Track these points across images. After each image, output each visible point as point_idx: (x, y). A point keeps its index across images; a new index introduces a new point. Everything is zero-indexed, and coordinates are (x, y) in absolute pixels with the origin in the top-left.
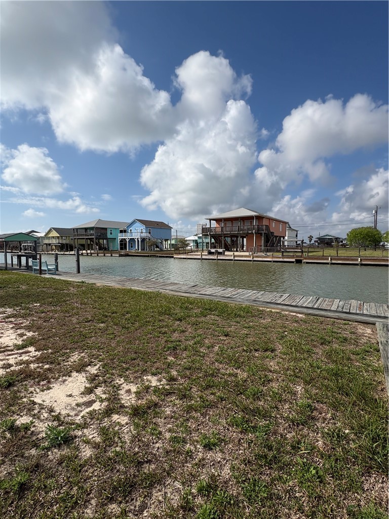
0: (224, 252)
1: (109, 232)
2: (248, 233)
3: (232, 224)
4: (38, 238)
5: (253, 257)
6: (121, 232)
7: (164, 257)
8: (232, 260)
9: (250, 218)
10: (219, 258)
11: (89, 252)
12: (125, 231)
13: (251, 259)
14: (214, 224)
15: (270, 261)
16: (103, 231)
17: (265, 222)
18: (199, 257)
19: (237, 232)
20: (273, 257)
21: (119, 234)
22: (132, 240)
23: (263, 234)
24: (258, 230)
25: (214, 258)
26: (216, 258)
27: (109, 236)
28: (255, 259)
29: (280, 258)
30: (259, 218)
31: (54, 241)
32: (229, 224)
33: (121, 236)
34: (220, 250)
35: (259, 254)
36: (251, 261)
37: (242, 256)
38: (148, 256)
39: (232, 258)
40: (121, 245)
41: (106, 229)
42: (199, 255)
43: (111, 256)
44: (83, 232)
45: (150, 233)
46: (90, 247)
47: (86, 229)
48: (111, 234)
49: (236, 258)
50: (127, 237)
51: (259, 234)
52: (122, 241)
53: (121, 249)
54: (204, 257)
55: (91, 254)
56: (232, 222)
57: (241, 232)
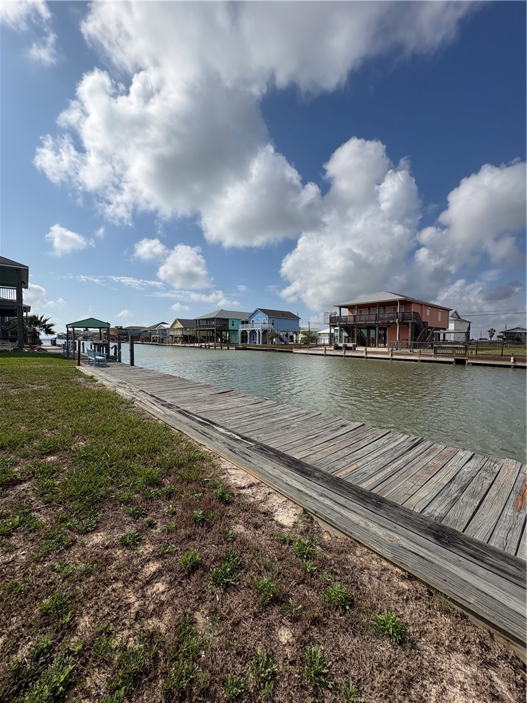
0: (355, 346)
1: (230, 323)
2: (388, 323)
3: (370, 312)
4: (165, 330)
5: (392, 355)
6: (243, 323)
7: (283, 351)
8: (363, 357)
9: (392, 304)
10: (346, 354)
11: (207, 344)
12: (247, 322)
13: (389, 356)
14: (345, 312)
15: (417, 361)
16: (224, 322)
17: (414, 309)
18: (323, 352)
19: (374, 322)
20: (421, 355)
21: (241, 326)
22: (253, 332)
23: (410, 325)
24: (403, 318)
25: (340, 354)
26: (343, 354)
27: (230, 327)
28: (395, 357)
29: (431, 356)
30: (406, 303)
31: (179, 333)
32: (365, 312)
33: (241, 328)
34: (350, 345)
35: (403, 350)
36: (389, 359)
37: (377, 353)
38: (266, 350)
39: (364, 355)
40: (242, 337)
41: (227, 320)
42: (322, 350)
43: (228, 349)
44: (204, 323)
45: (273, 324)
46: (211, 339)
47: (207, 320)
48: (233, 325)
49: (369, 355)
50: (248, 328)
51: (404, 324)
52: (244, 332)
53: (242, 341)
54: (328, 353)
55: (209, 346)
56: (369, 309)
57: (379, 322)
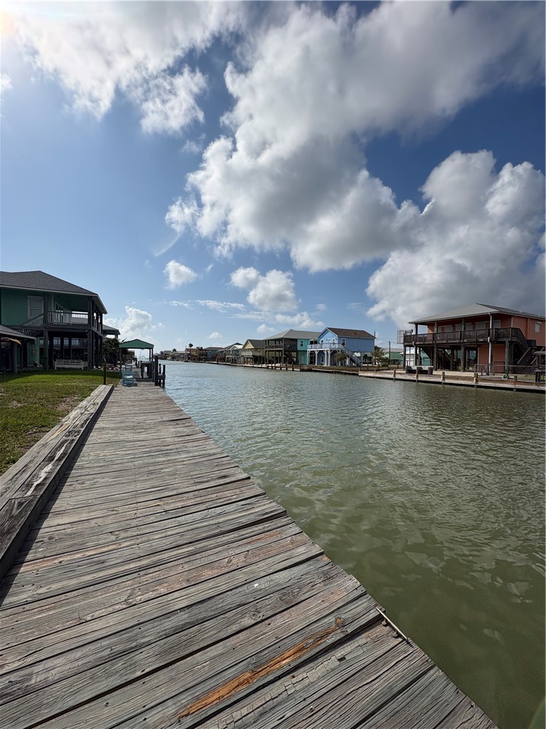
0: (431, 370)
1: (299, 343)
2: (477, 341)
3: (454, 329)
4: (238, 350)
5: (477, 381)
6: (312, 343)
7: (350, 374)
8: (440, 383)
9: (483, 318)
10: (419, 379)
11: (273, 365)
12: (316, 342)
13: (473, 383)
14: (424, 330)
15: (511, 389)
16: (292, 343)
17: (513, 324)
18: (392, 376)
19: (458, 341)
20: (516, 381)
21: (309, 346)
22: (321, 353)
23: (507, 344)
24: (498, 335)
25: (412, 379)
26: (415, 379)
27: (299, 348)
28: (480, 383)
29: (531, 384)
30: (502, 317)
31: (250, 354)
32: (448, 329)
33: (310, 348)
34: (426, 368)
35: (497, 376)
36: (473, 386)
37: (458, 378)
38: (332, 372)
39: (440, 380)
40: (311, 358)
41: (296, 340)
42: (391, 373)
43: (293, 370)
44: (272, 344)
45: (343, 344)
46: (277, 360)
47: (275, 340)
48: (302, 345)
49: (447, 381)
50: (316, 349)
51: (498, 343)
52: (312, 353)
53: (311, 363)
54: (398, 376)
55: (276, 367)
56: (453, 325)
57: (465, 341)
